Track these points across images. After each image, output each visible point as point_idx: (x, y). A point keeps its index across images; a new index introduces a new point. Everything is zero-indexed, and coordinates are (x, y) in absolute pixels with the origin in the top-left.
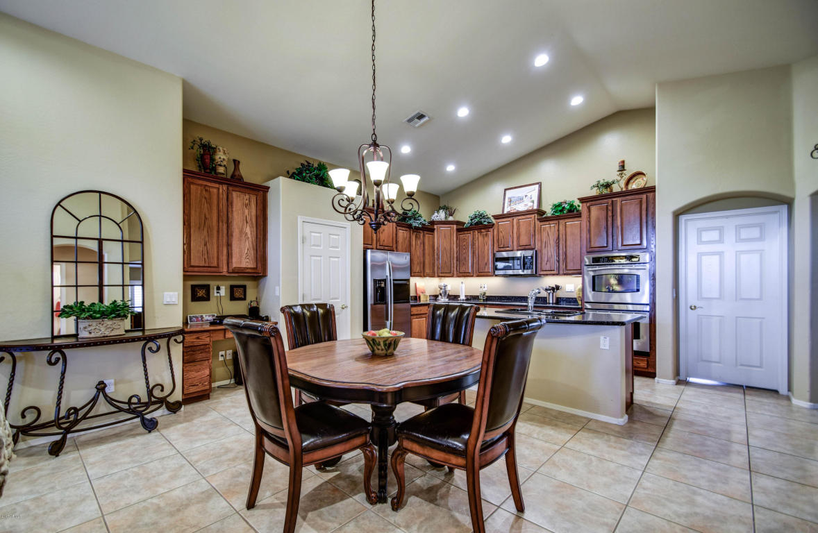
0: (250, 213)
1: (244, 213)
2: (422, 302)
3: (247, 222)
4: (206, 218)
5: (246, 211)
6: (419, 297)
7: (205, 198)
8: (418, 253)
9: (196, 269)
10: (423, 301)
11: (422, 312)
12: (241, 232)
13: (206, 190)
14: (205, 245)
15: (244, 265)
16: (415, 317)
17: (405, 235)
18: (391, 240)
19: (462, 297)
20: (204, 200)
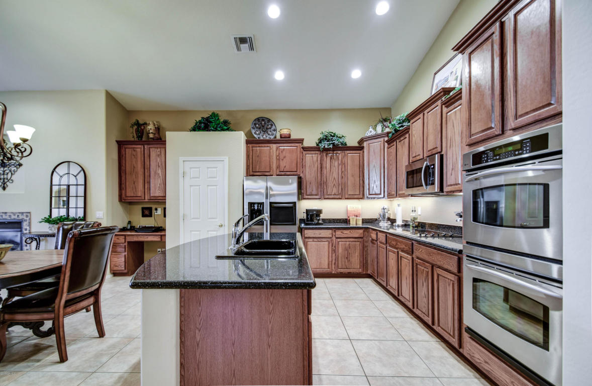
0: (161, 160)
1: (157, 161)
2: (351, 226)
3: (159, 167)
4: (134, 167)
5: (159, 159)
6: (349, 220)
7: (134, 155)
8: (335, 175)
9: (129, 198)
10: (353, 224)
11: (321, 236)
12: (155, 173)
13: (134, 151)
14: (134, 183)
15: (157, 195)
16: (311, 240)
17: (315, 159)
18: (294, 165)
19: (399, 222)
20: (133, 156)
